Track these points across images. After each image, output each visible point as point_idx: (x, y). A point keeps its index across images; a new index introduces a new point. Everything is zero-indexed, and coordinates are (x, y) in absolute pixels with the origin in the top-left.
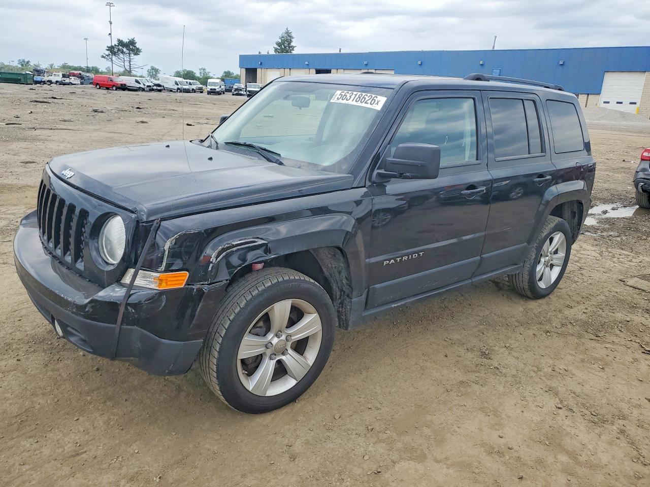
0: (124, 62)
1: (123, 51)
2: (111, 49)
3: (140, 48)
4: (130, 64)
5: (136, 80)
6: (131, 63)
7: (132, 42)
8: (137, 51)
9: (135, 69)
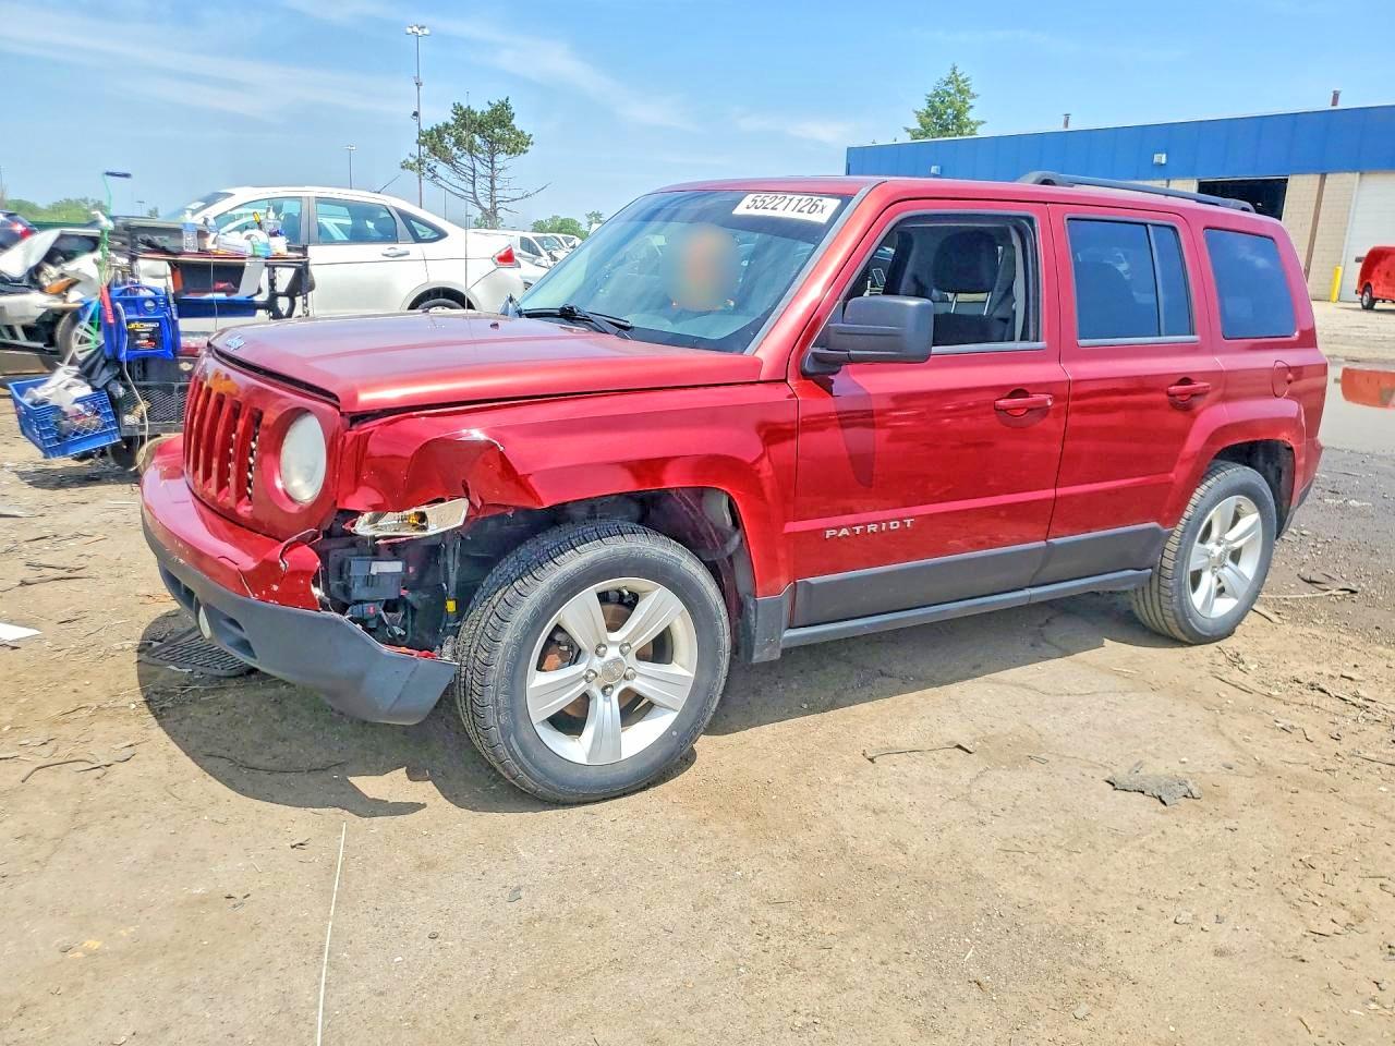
0: (474, 183)
1: (472, 143)
2: (433, 140)
3: (527, 134)
4: (492, 188)
5: (523, 239)
6: (497, 184)
7: (500, 116)
8: (518, 144)
9: (509, 206)
